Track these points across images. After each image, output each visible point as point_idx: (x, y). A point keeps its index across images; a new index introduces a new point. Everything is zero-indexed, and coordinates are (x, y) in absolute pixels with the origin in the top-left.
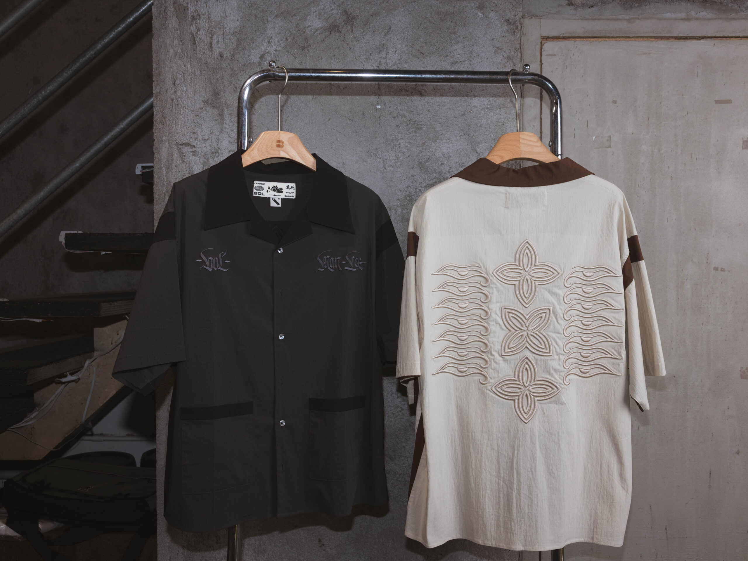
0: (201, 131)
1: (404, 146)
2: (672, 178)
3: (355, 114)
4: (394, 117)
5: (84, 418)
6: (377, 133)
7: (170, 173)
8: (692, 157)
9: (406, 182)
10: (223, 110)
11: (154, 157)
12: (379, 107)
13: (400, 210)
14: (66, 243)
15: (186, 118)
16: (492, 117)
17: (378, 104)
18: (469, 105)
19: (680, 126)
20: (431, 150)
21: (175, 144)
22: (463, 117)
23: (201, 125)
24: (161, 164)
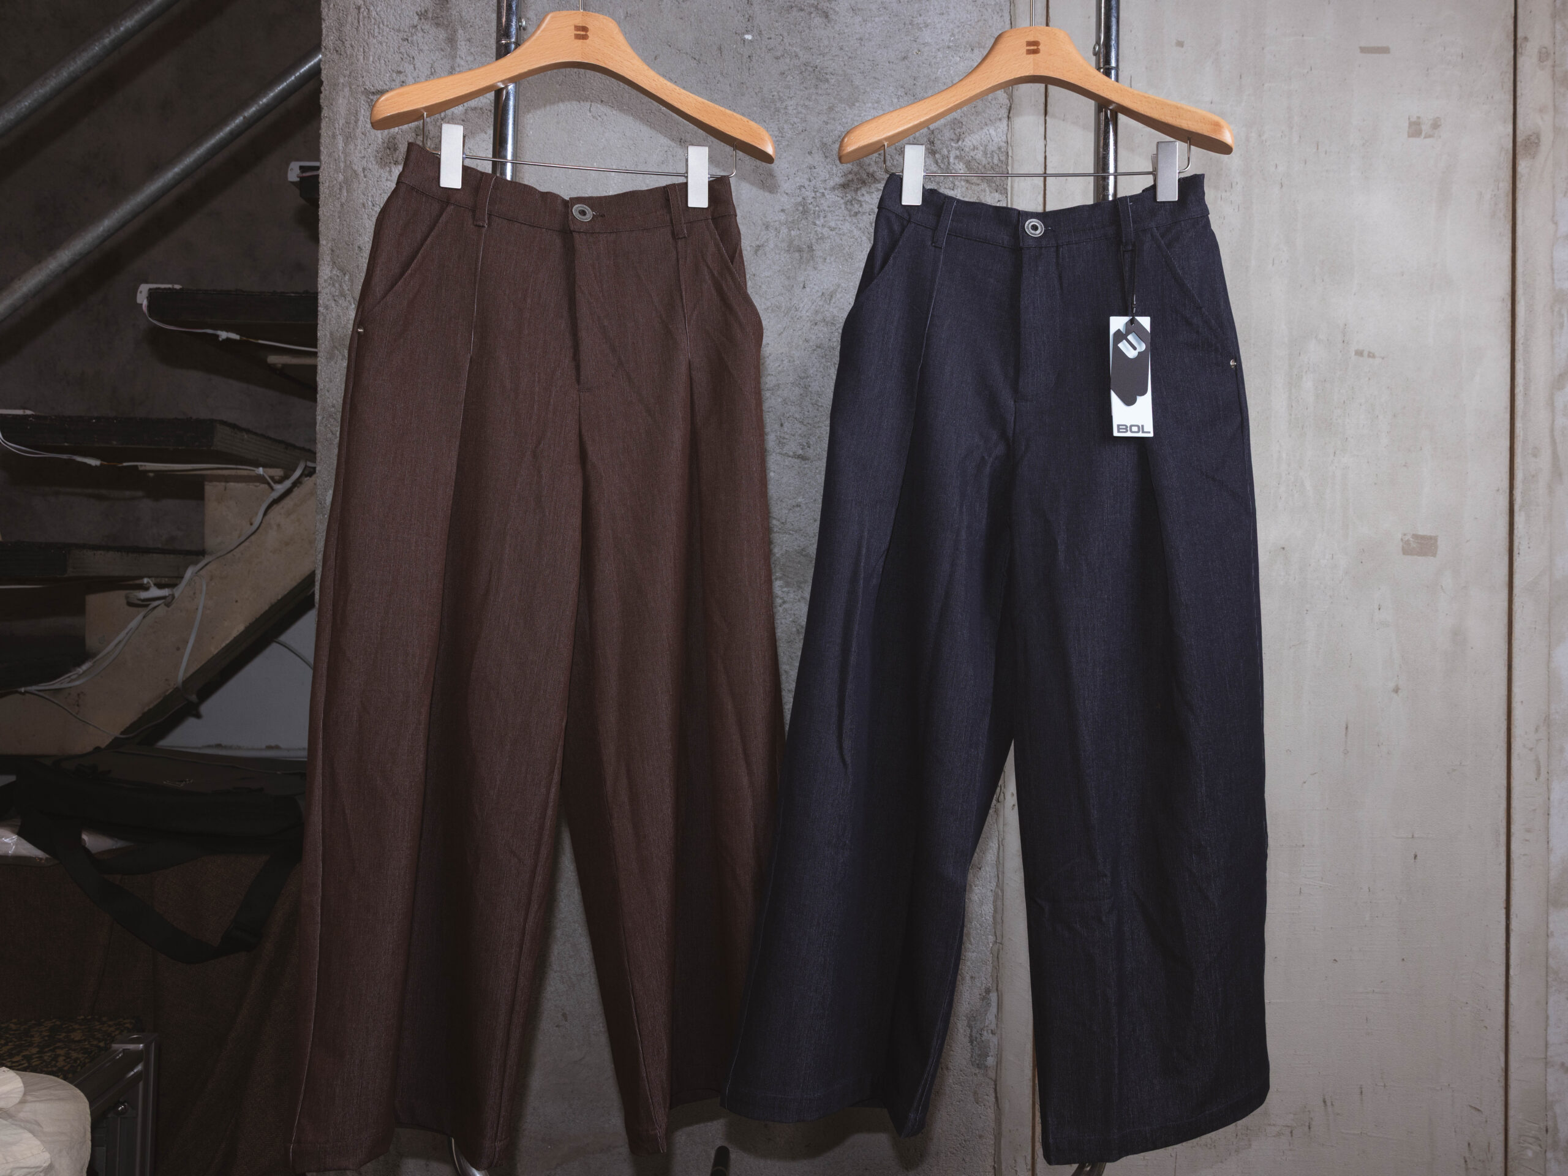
0: (413, 68)
1: (794, 111)
2: (1282, 186)
3: (705, 48)
4: (777, 58)
5: (181, 676)
6: (745, 86)
7: (352, 147)
8: (1318, 149)
9: (797, 179)
10: (455, 31)
11: (322, 115)
12: (749, 37)
13: (784, 230)
14: (149, 307)
15: (384, 44)
16: (957, 64)
17: (747, 32)
18: (916, 41)
19: (1296, 91)
20: (843, 120)
21: (362, 92)
22: (904, 63)
23: (413, 58)
24: (335, 128)
